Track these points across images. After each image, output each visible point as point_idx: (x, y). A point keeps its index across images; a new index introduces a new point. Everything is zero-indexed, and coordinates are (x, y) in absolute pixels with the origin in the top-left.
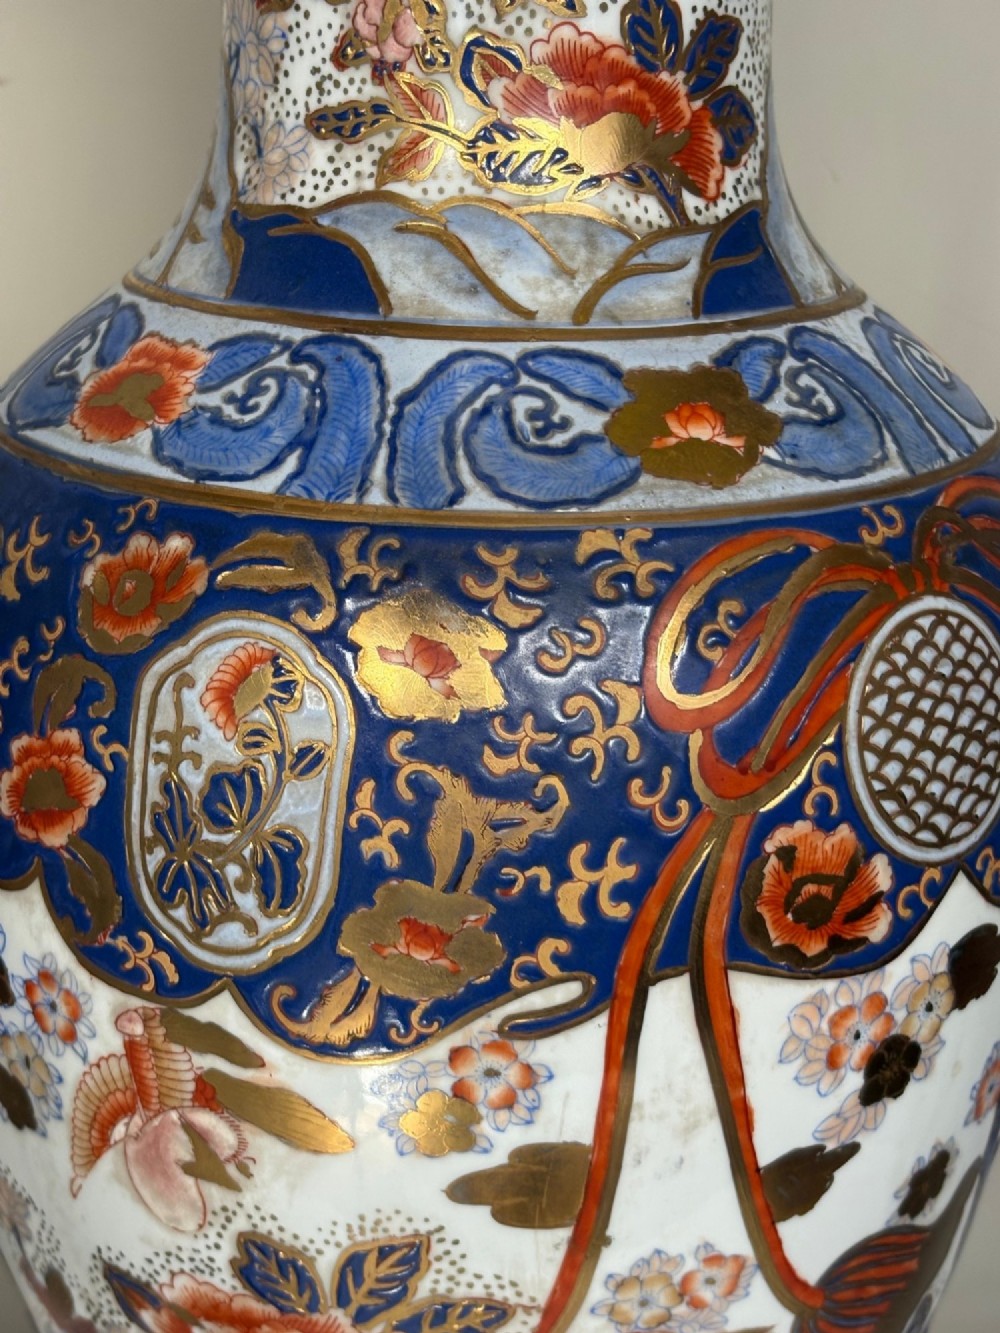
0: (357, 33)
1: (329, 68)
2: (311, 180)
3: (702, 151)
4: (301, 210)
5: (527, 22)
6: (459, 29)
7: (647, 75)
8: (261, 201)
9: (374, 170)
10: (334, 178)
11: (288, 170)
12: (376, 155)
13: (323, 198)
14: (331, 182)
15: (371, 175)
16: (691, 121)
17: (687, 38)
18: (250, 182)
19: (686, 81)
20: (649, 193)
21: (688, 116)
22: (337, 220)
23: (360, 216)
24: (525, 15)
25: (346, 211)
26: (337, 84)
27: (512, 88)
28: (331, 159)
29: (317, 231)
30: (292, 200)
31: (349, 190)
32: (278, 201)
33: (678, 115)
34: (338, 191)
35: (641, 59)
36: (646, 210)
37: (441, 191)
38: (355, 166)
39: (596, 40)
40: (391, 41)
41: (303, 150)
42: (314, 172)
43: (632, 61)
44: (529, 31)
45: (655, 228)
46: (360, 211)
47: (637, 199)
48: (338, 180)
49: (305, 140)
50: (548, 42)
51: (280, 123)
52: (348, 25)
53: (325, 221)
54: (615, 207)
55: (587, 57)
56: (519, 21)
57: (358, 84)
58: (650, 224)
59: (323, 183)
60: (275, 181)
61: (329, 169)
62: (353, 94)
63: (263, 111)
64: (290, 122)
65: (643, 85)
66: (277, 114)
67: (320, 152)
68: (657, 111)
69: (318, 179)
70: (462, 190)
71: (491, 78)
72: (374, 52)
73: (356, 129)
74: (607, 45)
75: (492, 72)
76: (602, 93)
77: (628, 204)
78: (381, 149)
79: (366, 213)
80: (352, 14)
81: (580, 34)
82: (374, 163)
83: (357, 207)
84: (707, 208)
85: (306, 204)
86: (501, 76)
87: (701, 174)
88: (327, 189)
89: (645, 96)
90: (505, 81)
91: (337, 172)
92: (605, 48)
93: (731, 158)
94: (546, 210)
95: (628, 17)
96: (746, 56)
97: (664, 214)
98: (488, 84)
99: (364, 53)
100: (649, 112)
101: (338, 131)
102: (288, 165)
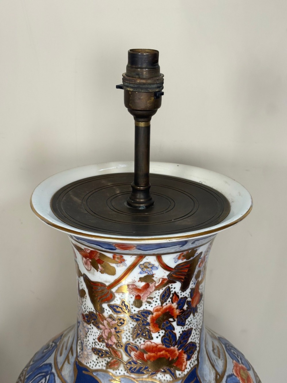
0: (103, 336)
1: (97, 340)
2: (92, 363)
3: (181, 360)
4: (90, 369)
5: (140, 341)
6: (124, 341)
7: (168, 349)
8: (82, 361)
9: (106, 365)
10: (97, 364)
11: (88, 357)
12: (106, 362)
13: (94, 368)
14: (96, 365)
15: (105, 366)
16: (179, 355)
17: (178, 338)
18: (80, 355)
19: (177, 347)
20: (168, 373)
21: (178, 354)
22: (97, 375)
23: (102, 375)
24: (139, 339)
25: (99, 373)
26: (98, 344)
27: (136, 353)
28: (97, 360)
29: (93, 376)
30: (88, 365)
31: (100, 368)
32: (85, 364)
33: (176, 354)
34: (97, 367)
35: (166, 346)
36: (167, 378)
37: (120, 373)
38: (102, 363)
39: (155, 344)
40: (110, 340)
41: (91, 355)
42: (93, 361)
43: (164, 347)
44: (140, 343)
45: (169, 381)
46: (102, 374)
47: (164, 375)
48: (98, 365)
49: (92, 353)
50: (144, 345)
51: (87, 346)
52: (101, 334)
53: (95, 374)
54: (159, 378)
55: (153, 347)
56: (138, 341)
57: (103, 346)
58: (167, 381)
59: (95, 364)
60: (85, 359)
61: (96, 362)
62: (102, 348)
63: (84, 341)
64: (89, 347)
65: (166, 351)
66: (86, 343)
67: (94, 357)
68: (170, 355)
69: (93, 363)
70: (124, 374)
71: (131, 351)
72: (106, 341)
73: (102, 355)
74: (158, 344)
75: (131, 350)
76: (157, 354)
77: (162, 377)
78: (107, 361)
79: (103, 375)
80: (102, 332)
81: (152, 343)
82: (106, 364)
83: (102, 373)
84: (182, 373)
85: (91, 368)
86: (134, 351)
87: (181, 365)
88: (95, 366)
89: (167, 353)
90: (134, 352)
91: (98, 363)
92: (157, 345)
93: (189, 358)
94: (143, 380)
95: (163, 338)
96: (193, 336)
97: (171, 377)
98: (131, 352)
99: (104, 341)
100: (168, 356)
101: (98, 354)
102: (88, 356)
